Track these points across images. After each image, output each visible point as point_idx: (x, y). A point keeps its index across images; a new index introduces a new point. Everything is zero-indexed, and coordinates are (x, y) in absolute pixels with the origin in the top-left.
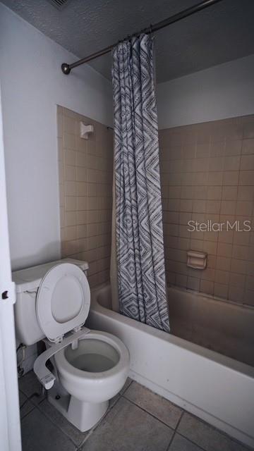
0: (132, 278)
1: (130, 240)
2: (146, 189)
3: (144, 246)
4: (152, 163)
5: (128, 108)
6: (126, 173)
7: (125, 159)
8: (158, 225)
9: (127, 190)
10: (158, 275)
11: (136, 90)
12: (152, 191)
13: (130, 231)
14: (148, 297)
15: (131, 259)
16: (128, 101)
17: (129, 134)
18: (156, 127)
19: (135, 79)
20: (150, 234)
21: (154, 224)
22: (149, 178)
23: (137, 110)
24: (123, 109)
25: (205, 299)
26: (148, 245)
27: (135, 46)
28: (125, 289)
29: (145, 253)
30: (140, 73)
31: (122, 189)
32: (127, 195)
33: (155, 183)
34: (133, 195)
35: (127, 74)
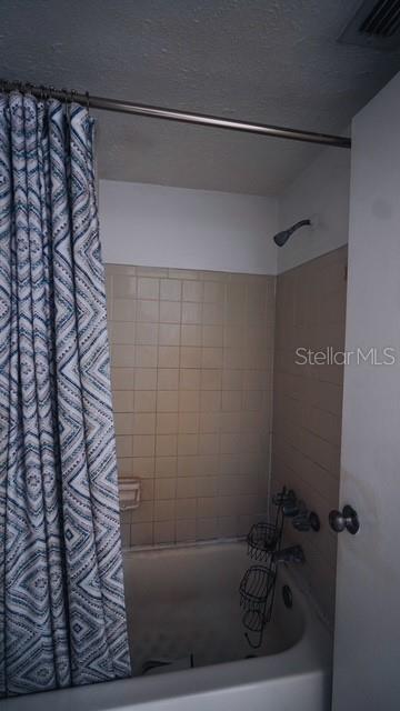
0: (41, 604)
1: (37, 521)
2: (84, 410)
3: (79, 528)
4: (95, 359)
5: (35, 237)
6: (27, 378)
7: (25, 344)
8: (109, 478)
9: (29, 412)
10: (108, 578)
11: (60, 208)
12: (97, 414)
13: (36, 504)
14: (86, 629)
15: (41, 563)
16: (35, 221)
17: (38, 294)
19: (58, 184)
20: (92, 499)
21: (102, 480)
22: (90, 387)
23: (63, 248)
24: (22, 235)
26: (86, 523)
27: (57, 117)
28: (21, 636)
29: (80, 545)
30: (69, 179)
31: (14, 411)
32: (31, 426)
33: (102, 397)
34: (46, 425)
35: (33, 165)
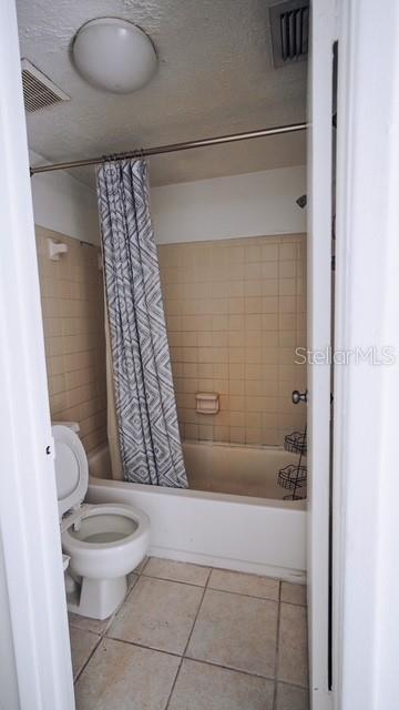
0: (139, 433)
1: (133, 387)
2: (150, 328)
3: (151, 392)
4: (153, 297)
5: (121, 235)
6: (123, 310)
7: (121, 292)
8: (165, 366)
9: (125, 328)
10: (169, 424)
11: (130, 217)
12: (156, 329)
13: (132, 377)
14: (160, 452)
15: (136, 410)
16: (120, 227)
17: (125, 264)
18: (155, 257)
19: (128, 205)
20: (158, 378)
21: (162, 366)
22: (151, 314)
23: (133, 239)
24: (115, 235)
25: (221, 448)
26: (156, 391)
27: (125, 170)
28: (130, 448)
29: (153, 401)
30: (134, 201)
31: (119, 328)
32: (126, 335)
33: (159, 320)
34: (133, 335)
35: (117, 198)
